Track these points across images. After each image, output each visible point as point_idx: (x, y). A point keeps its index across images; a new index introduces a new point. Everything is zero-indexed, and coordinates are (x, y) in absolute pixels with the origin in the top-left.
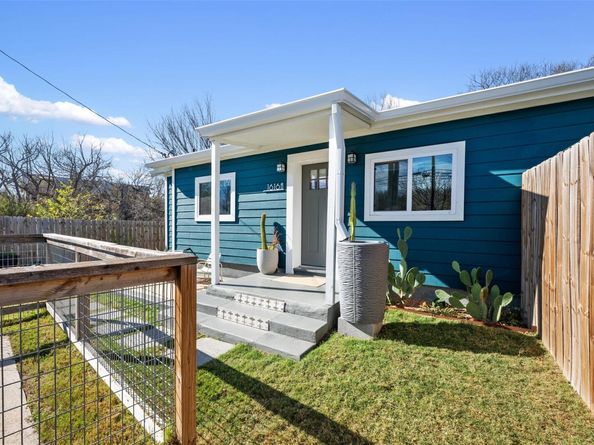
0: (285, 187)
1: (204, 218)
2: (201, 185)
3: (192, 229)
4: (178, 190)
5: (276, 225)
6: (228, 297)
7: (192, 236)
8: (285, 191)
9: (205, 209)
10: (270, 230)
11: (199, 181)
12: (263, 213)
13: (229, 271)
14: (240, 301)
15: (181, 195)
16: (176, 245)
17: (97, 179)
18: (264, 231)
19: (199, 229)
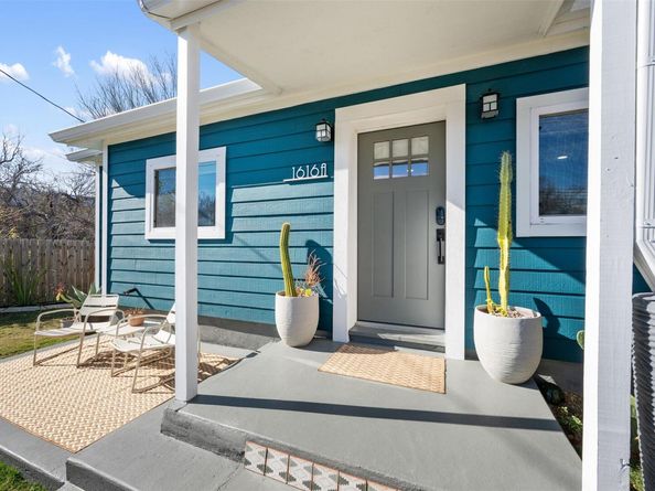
0: (330, 171)
1: (163, 233)
2: (157, 173)
3: (139, 253)
4: (115, 184)
5: (311, 245)
6: (223, 451)
7: (140, 266)
8: (330, 179)
9: (164, 217)
10: (300, 255)
11: (153, 165)
12: (286, 222)
13: (212, 331)
14: (265, 469)
15: (119, 192)
16: (109, 283)
17: (19, 186)
18: (287, 257)
19: (154, 253)
